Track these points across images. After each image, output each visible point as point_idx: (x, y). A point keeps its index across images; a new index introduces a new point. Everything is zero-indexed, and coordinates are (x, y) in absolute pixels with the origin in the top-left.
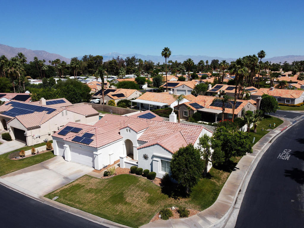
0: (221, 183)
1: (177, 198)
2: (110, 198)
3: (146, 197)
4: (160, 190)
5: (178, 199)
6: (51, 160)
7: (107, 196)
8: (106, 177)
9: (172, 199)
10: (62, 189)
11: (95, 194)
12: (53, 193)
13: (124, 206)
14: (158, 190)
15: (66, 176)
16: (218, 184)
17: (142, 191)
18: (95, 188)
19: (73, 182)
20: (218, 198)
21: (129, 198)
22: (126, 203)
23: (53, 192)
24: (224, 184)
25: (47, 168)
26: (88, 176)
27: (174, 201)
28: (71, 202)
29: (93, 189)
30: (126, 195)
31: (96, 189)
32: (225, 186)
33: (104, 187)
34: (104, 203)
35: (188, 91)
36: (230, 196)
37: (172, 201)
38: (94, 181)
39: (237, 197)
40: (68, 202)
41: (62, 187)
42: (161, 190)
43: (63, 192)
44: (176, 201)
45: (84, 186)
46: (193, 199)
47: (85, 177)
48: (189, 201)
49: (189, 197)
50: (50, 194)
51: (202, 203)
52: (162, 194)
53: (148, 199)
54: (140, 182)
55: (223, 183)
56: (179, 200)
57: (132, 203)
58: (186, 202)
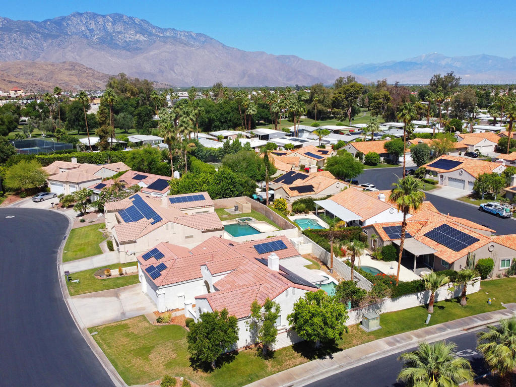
2: (139, 348)
3: (170, 358)
6: (131, 287)
7: (137, 346)
8: (158, 324)
10: (108, 325)
11: (130, 340)
12: (97, 328)
13: (141, 361)
15: (125, 312)
16: (269, 369)
17: (173, 351)
18: (136, 334)
19: (125, 320)
21: (154, 354)
22: (146, 359)
25: (118, 297)
26: (145, 317)
28: (103, 341)
29: (133, 333)
30: (156, 350)
33: (145, 335)
34: (128, 352)
35: (469, 182)
40: (100, 341)
41: (110, 323)
43: (106, 329)
45: (129, 327)
47: (140, 317)
49: (210, 373)
50: (94, 327)
53: (169, 361)
55: (277, 371)
56: (197, 372)
57: (151, 361)
58: (201, 377)
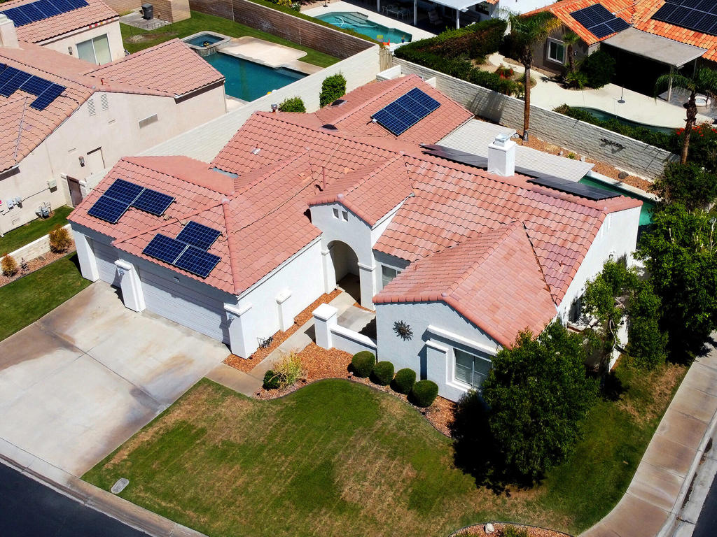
0: (649, 417)
1: (503, 490)
2: (293, 484)
3: (403, 481)
4: (451, 454)
5: (504, 494)
7: (280, 477)
8: (274, 394)
9: (485, 490)
10: (136, 446)
11: (244, 468)
12: (109, 466)
13: (336, 520)
14: (444, 452)
15: (139, 387)
16: (639, 421)
17: (391, 456)
18: (242, 442)
19: (167, 412)
20: (633, 483)
21: (351, 484)
22: (342, 507)
23: (108, 459)
24: (660, 417)
25: (69, 345)
26: (213, 384)
27: (494, 501)
28: (171, 501)
29: (232, 445)
30: (343, 471)
31: (244, 446)
32: (663, 428)
33: (271, 438)
34: (274, 507)
36: (672, 472)
37: (485, 499)
38: (233, 409)
39: (696, 475)
40: (163, 504)
41: (133, 437)
42: (451, 452)
43: (141, 461)
44: (499, 501)
45: (203, 431)
46: (552, 492)
47: (200, 389)
48: (541, 501)
49: (540, 484)
50: (99, 467)
51: (580, 507)
52: (456, 469)
53: (410, 490)
54: (385, 419)
55: (656, 417)
56: (508, 495)
57: (362, 508)
58: (529, 504)
